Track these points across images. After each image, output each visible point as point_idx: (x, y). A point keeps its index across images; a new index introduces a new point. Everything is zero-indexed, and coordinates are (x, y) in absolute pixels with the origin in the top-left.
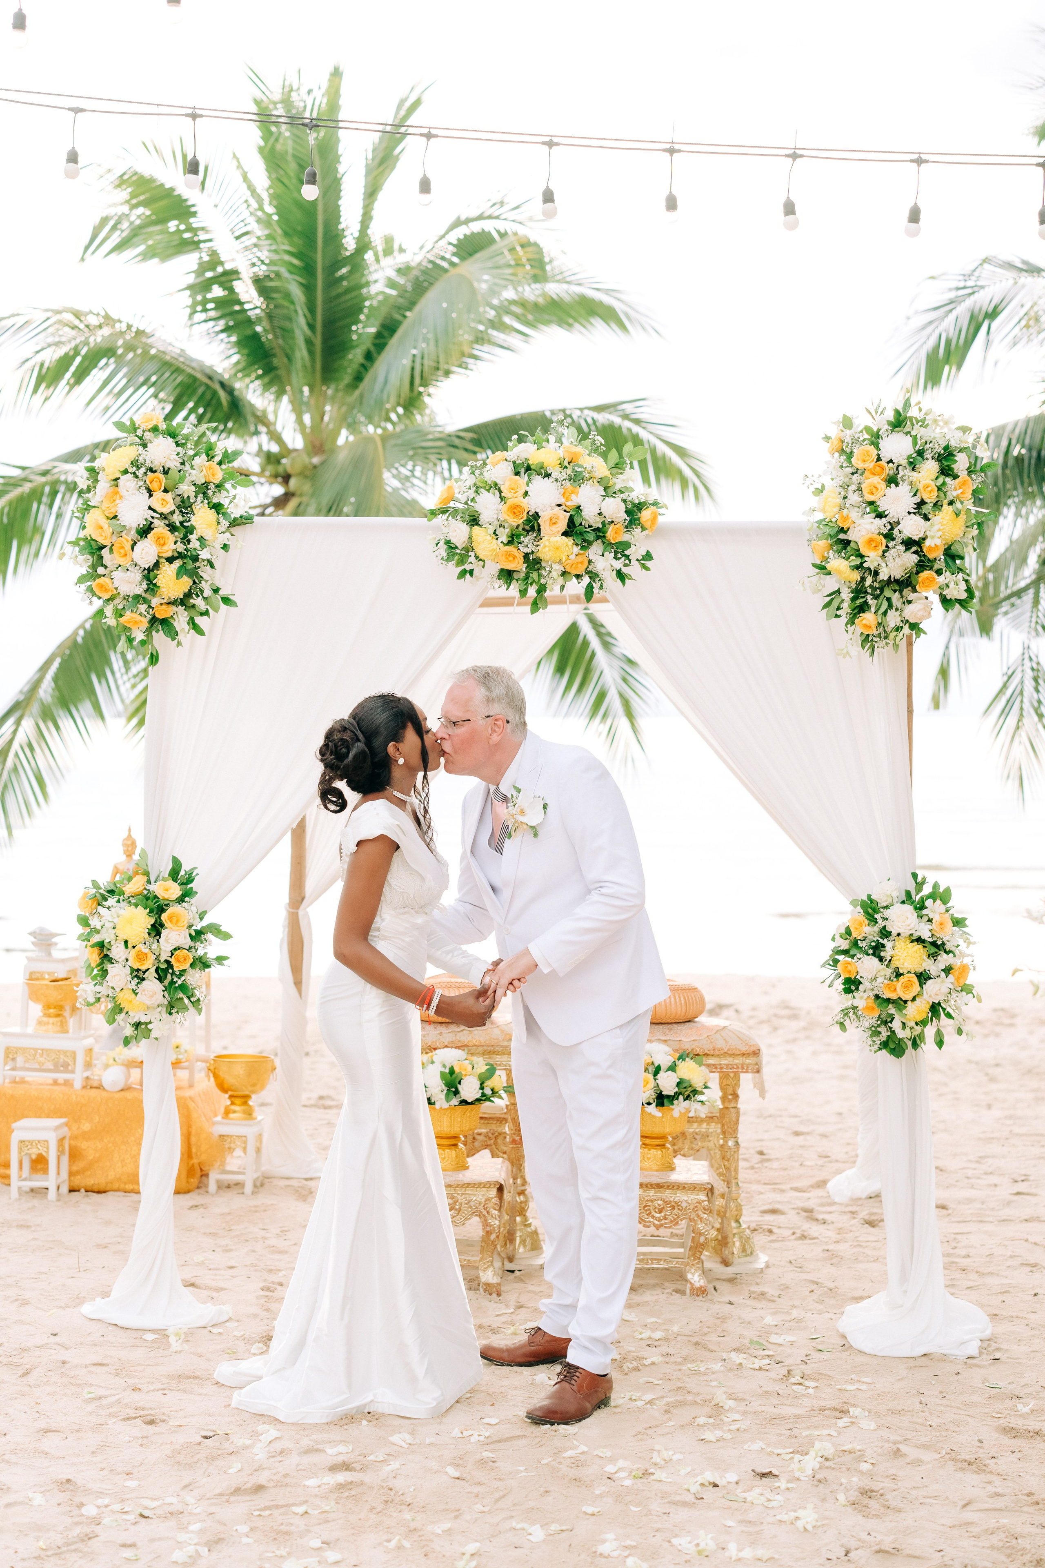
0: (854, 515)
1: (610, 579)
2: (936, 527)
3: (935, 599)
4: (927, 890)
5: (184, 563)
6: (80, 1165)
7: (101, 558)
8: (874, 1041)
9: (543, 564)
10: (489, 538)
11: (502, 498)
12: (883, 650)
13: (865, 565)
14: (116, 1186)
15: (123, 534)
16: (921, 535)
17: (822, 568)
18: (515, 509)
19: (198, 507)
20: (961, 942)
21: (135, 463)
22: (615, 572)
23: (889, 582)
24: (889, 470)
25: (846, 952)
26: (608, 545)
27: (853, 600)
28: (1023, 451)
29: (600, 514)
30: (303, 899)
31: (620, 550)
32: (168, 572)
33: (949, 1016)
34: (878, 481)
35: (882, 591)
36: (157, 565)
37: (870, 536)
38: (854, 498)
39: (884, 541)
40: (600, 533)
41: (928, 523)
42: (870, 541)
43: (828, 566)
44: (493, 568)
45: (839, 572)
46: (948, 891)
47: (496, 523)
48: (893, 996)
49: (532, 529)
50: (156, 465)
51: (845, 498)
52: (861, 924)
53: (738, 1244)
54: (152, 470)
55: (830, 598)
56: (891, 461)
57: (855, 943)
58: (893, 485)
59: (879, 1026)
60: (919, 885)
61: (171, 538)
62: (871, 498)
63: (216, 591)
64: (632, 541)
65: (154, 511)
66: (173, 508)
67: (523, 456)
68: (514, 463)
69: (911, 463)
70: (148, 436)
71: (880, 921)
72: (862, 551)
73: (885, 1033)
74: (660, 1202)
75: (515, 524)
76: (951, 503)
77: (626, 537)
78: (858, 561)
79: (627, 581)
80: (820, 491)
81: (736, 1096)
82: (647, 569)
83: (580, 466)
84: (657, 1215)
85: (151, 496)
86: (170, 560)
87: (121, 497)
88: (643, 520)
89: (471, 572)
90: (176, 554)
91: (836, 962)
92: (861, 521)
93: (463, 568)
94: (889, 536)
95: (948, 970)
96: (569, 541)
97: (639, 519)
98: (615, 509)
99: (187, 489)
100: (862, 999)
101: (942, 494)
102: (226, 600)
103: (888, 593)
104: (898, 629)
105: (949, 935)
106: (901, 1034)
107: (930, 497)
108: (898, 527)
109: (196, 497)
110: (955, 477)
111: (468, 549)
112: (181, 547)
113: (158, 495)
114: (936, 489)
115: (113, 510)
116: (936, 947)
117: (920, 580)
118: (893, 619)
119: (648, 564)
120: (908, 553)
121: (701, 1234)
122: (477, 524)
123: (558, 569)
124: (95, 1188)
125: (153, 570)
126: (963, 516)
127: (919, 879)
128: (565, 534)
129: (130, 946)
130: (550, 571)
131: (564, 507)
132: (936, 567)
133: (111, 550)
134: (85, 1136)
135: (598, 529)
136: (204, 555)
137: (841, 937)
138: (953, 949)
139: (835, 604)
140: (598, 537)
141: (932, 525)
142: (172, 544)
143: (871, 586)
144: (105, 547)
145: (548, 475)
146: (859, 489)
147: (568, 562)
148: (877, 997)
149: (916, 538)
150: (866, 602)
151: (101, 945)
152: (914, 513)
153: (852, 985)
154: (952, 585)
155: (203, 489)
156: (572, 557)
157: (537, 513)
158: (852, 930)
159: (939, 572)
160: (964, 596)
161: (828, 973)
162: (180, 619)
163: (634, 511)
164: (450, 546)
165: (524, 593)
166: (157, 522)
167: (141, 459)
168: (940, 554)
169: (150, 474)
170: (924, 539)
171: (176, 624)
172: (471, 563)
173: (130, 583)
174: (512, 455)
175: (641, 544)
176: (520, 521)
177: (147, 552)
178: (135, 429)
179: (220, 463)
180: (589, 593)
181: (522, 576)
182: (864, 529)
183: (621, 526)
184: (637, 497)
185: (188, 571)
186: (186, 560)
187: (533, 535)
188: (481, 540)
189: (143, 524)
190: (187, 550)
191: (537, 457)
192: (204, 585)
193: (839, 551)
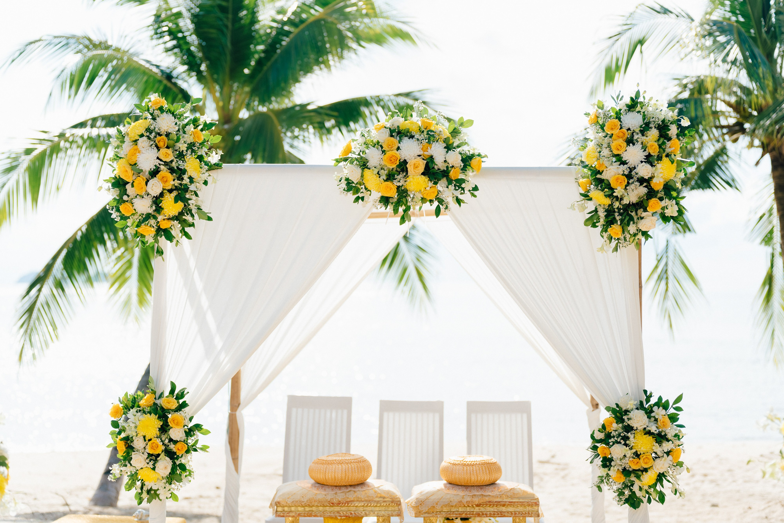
0: (606, 163)
1: (452, 203)
2: (659, 171)
3: (657, 216)
4: (653, 400)
5: (179, 193)
7: (125, 190)
8: (621, 499)
9: (409, 193)
10: (375, 176)
11: (383, 152)
12: (625, 247)
13: (615, 194)
15: (141, 175)
16: (650, 176)
17: (586, 196)
18: (392, 159)
19: (188, 158)
20: (676, 434)
21: (148, 130)
22: (455, 198)
23: (629, 205)
24: (628, 135)
25: (602, 441)
26: (449, 180)
27: (606, 216)
29: (445, 161)
31: (459, 184)
32: (169, 199)
33: (668, 481)
34: (621, 141)
35: (625, 211)
36: (162, 195)
37: (616, 176)
38: (606, 153)
39: (626, 179)
41: (654, 168)
42: (617, 179)
43: (591, 194)
44: (376, 195)
45: (597, 199)
46: (666, 402)
47: (379, 167)
48: (635, 468)
49: (403, 171)
50: (163, 131)
51: (600, 152)
52: (612, 423)
54: (159, 134)
55: (590, 215)
56: (629, 129)
57: (608, 436)
58: (631, 144)
59: (624, 488)
60: (648, 398)
61: (170, 177)
62: (617, 153)
63: (199, 210)
64: (465, 179)
65: (161, 160)
66: (173, 158)
67: (397, 125)
68: (390, 129)
69: (641, 130)
70: (157, 112)
71: (625, 421)
72: (612, 186)
73: (627, 492)
75: (391, 167)
76: (667, 156)
77: (461, 176)
78: (609, 192)
79: (462, 204)
80: (584, 148)
82: (475, 196)
83: (432, 131)
85: (159, 150)
86: (170, 191)
87: (139, 152)
88: (472, 166)
89: (363, 199)
90: (174, 188)
91: (595, 448)
92: (611, 167)
93: (357, 195)
94: (629, 176)
95: (668, 453)
96: (425, 179)
97: (469, 165)
98: (454, 159)
99: (182, 147)
100: (613, 471)
101: (661, 150)
102: (205, 216)
103: (628, 212)
104: (635, 235)
105: (670, 431)
106: (638, 494)
107: (654, 152)
108: (635, 171)
109: (187, 151)
110: (669, 139)
111: (361, 184)
112: (177, 183)
113: (163, 151)
114: (658, 147)
115: (134, 160)
116: (661, 438)
117: (649, 203)
118: (632, 228)
119: (476, 193)
120: (641, 187)
122: (367, 168)
123: (419, 196)
125: (159, 198)
126: (675, 164)
127: (648, 394)
128: (423, 174)
129: (147, 439)
130: (414, 198)
131: (422, 157)
132: (659, 195)
133: (133, 186)
135: (444, 171)
136: (192, 187)
137: (599, 431)
138: (671, 438)
139: (594, 219)
140: (444, 176)
141: (657, 169)
142: (172, 182)
143: (618, 208)
144: (128, 183)
145: (412, 137)
146: (609, 146)
147: (425, 192)
148: (624, 469)
149: (646, 177)
150: (615, 218)
151: (127, 439)
152: (645, 162)
153: (607, 462)
154: (669, 207)
155: (191, 146)
156: (428, 188)
157: (405, 160)
158: (606, 426)
159: (661, 199)
160: (675, 214)
161: (592, 454)
162: (176, 228)
163: (467, 160)
164: (349, 182)
165: (396, 211)
166: (162, 167)
167: (152, 128)
168: (661, 187)
169: (158, 137)
170: (651, 178)
171: (173, 232)
172: (363, 192)
173: (144, 206)
174: (389, 124)
175: (471, 179)
176: (394, 165)
177: (156, 186)
178: (148, 109)
179: (202, 130)
180: (438, 212)
181: (395, 201)
182: (613, 172)
183: (458, 169)
184: (468, 151)
185: (181, 198)
186: (180, 191)
187: (403, 174)
188: (369, 178)
189: (153, 168)
190: (181, 185)
191: (405, 126)
192: (191, 207)
193: (597, 186)
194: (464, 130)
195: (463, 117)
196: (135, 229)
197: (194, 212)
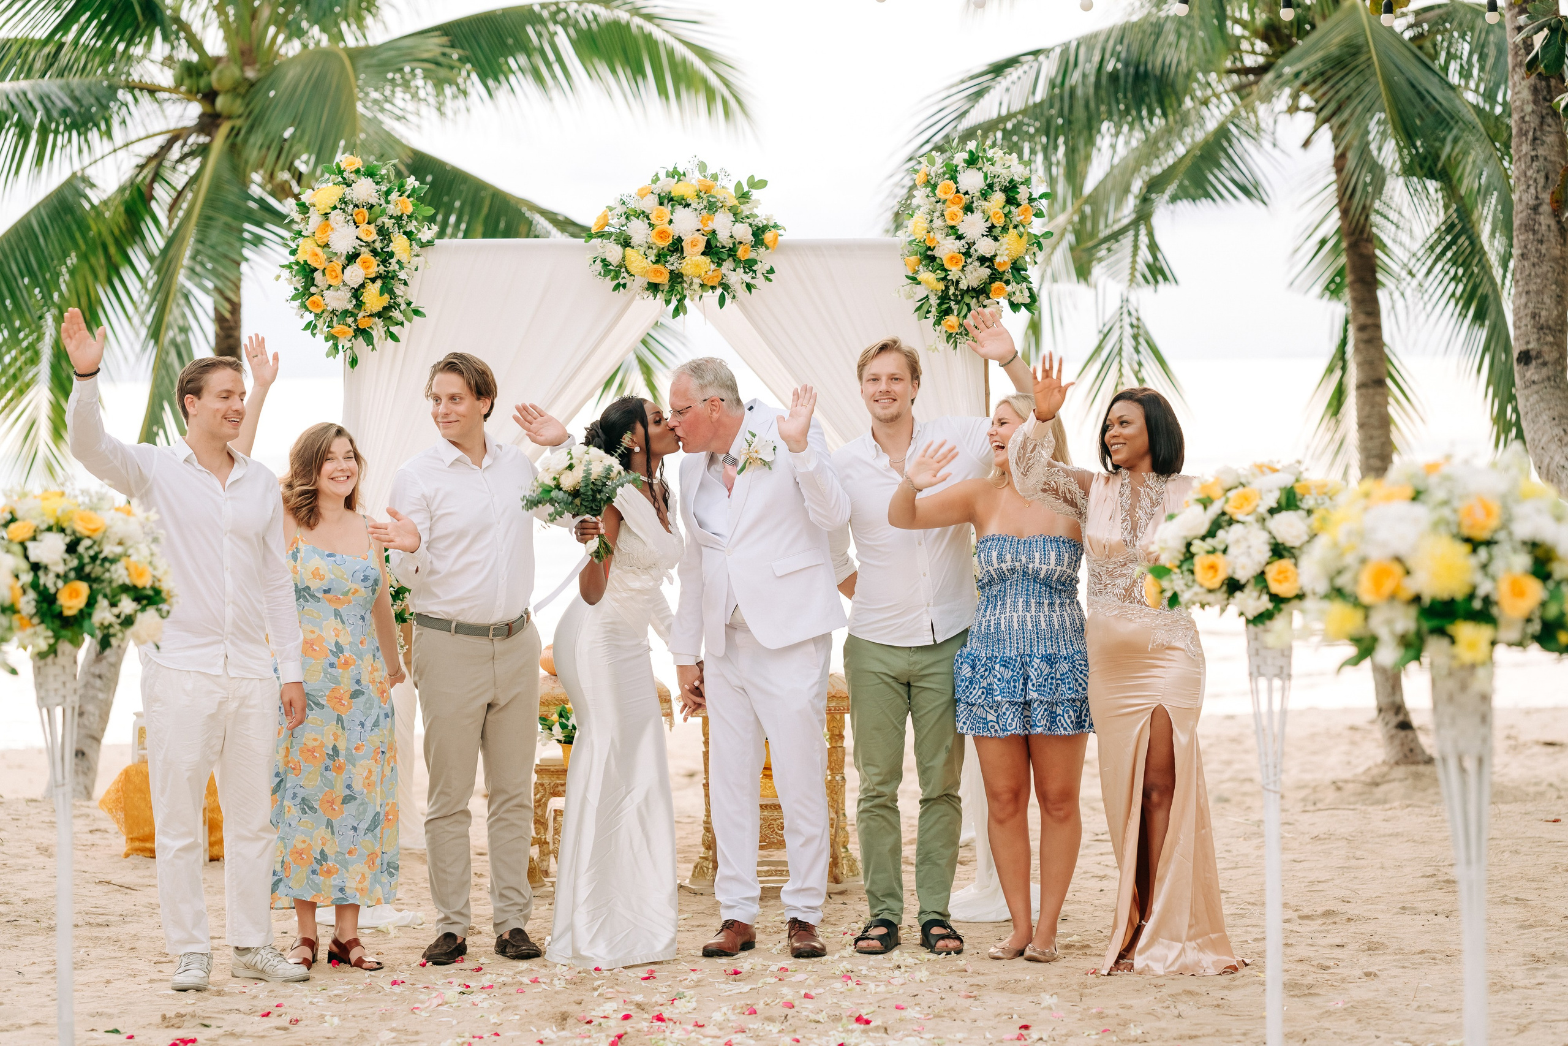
0: (939, 236)
1: (741, 291)
2: (1004, 247)
3: (1004, 303)
5: (384, 283)
7: (313, 279)
9: (685, 278)
10: (640, 257)
11: (650, 225)
12: (964, 344)
13: (948, 277)
15: (334, 259)
16: (993, 253)
17: (914, 279)
18: (662, 234)
19: (395, 236)
21: (343, 200)
22: (744, 284)
23: (968, 290)
24: (965, 200)
26: (737, 261)
27: (939, 305)
28: (1119, 66)
29: (731, 236)
31: (749, 265)
32: (373, 289)
34: (956, 209)
35: (962, 298)
36: (363, 286)
37: (951, 254)
38: (938, 223)
39: (963, 258)
40: (732, 252)
41: (998, 244)
42: (952, 258)
43: (919, 278)
44: (640, 281)
45: (927, 283)
47: (646, 246)
49: (676, 250)
50: (361, 202)
51: (931, 221)
53: (846, 866)
54: (356, 206)
55: (920, 303)
56: (966, 193)
58: (969, 213)
61: (374, 262)
62: (952, 223)
63: (409, 305)
64: (758, 258)
65: (361, 240)
66: (376, 237)
67: (667, 189)
68: (658, 194)
69: (983, 194)
70: (353, 176)
72: (946, 266)
75: (662, 246)
76: (1015, 227)
77: (752, 255)
78: (943, 275)
79: (753, 290)
80: (910, 216)
81: (842, 737)
82: (770, 280)
83: (713, 197)
85: (357, 227)
86: (373, 280)
87: (332, 229)
88: (766, 241)
89: (624, 286)
90: (378, 275)
92: (945, 242)
93: (617, 281)
94: (967, 254)
96: (707, 260)
97: (762, 240)
98: (743, 232)
99: (386, 221)
101: (1008, 220)
102: (416, 312)
103: (967, 299)
107: (999, 222)
108: (974, 247)
109: (393, 227)
110: (1018, 205)
111: (622, 265)
112: (382, 269)
114: (1003, 215)
115: (325, 240)
117: (992, 289)
118: (970, 321)
119: (771, 276)
120: (983, 268)
122: (629, 246)
123: (697, 281)
125: (359, 289)
126: (1025, 237)
128: (703, 254)
130: (691, 284)
131: (702, 232)
132: (1005, 278)
133: (324, 274)
135: (730, 249)
136: (402, 275)
139: (925, 308)
140: (730, 256)
141: (1001, 245)
142: (375, 268)
143: (954, 294)
144: (316, 270)
145: (688, 205)
146: (942, 216)
147: (706, 276)
149: (988, 256)
150: (950, 307)
152: (986, 236)
154: (1018, 293)
155: (399, 218)
156: (710, 273)
157: (680, 237)
159: (1007, 282)
160: (1028, 301)
162: (378, 329)
163: (758, 233)
164: (605, 263)
165: (668, 302)
166: (363, 250)
167: (348, 197)
168: (1007, 268)
169: (356, 209)
170: (995, 256)
171: (374, 333)
172: (625, 277)
173: (339, 300)
174: (657, 188)
175: (765, 259)
176: (666, 243)
177: (355, 274)
178: (341, 172)
179: (408, 197)
180: (722, 301)
181: (667, 288)
182: (947, 248)
183: (748, 246)
184: (760, 221)
185: (387, 289)
186: (387, 280)
187: (677, 255)
188: (633, 259)
189: (351, 251)
190: (388, 272)
191: (677, 189)
192: (399, 300)
193: (927, 266)
194: (755, 194)
195: (752, 176)
196: (326, 329)
197: (403, 307)
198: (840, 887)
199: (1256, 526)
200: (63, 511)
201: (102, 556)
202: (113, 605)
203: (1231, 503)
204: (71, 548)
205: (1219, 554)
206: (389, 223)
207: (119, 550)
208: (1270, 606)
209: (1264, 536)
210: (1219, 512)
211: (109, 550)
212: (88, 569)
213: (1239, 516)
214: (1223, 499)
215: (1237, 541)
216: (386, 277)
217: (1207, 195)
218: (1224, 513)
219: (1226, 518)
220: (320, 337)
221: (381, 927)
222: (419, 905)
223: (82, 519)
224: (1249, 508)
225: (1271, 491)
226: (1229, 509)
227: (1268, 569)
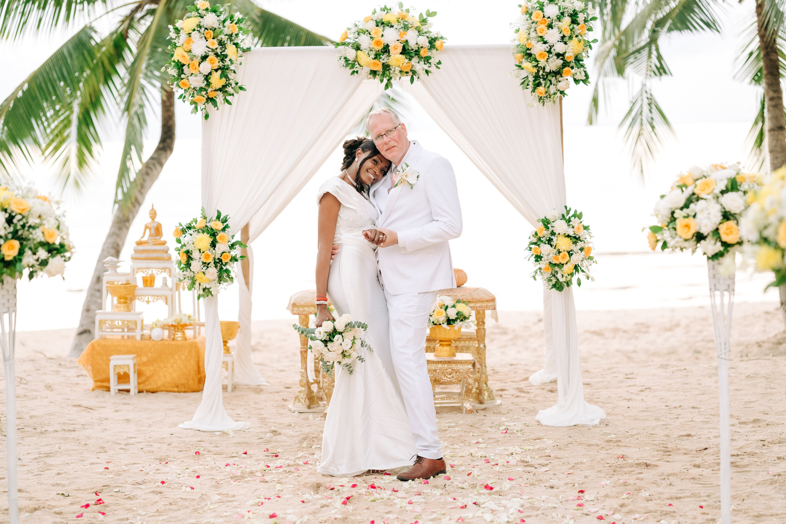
0: (534, 42)
1: (422, 74)
2: (570, 48)
3: (571, 80)
4: (571, 213)
5: (222, 72)
6: (143, 378)
7: (183, 70)
8: (549, 284)
9: (391, 68)
10: (366, 56)
11: (371, 38)
12: (548, 103)
13: (539, 65)
14: (162, 388)
15: (194, 59)
16: (564, 51)
17: (520, 66)
18: (378, 43)
19: (228, 45)
20: (587, 236)
21: (199, 26)
22: (425, 70)
23: (550, 73)
24: (548, 21)
25: (535, 244)
26: (420, 57)
27: (534, 81)
29: (417, 44)
30: (248, 239)
31: (427, 60)
32: (216, 76)
33: (583, 271)
34: (543, 27)
35: (547, 77)
36: (210, 73)
37: (541, 52)
38: (533, 34)
39: (547, 54)
40: (417, 52)
41: (566, 46)
42: (541, 54)
43: (523, 66)
44: (367, 70)
45: (527, 68)
46: (581, 213)
47: (369, 49)
48: (557, 262)
49: (386, 52)
50: (209, 26)
51: (529, 34)
52: (542, 230)
53: (486, 394)
54: (206, 29)
55: (523, 80)
56: (549, 18)
57: (539, 239)
58: (550, 29)
59: (551, 277)
60: (568, 212)
61: (217, 60)
62: (541, 35)
63: (237, 84)
64: (432, 56)
65: (209, 48)
66: (217, 46)
67: (380, 18)
68: (376, 20)
69: (558, 18)
70: (204, 12)
71: (550, 228)
72: (538, 59)
73: (554, 280)
74: (450, 370)
75: (378, 50)
76: (577, 36)
77: (429, 54)
78: (536, 64)
79: (429, 74)
80: (517, 31)
81: (484, 323)
82: (439, 68)
83: (407, 21)
84: (449, 376)
85: (207, 41)
86: (216, 70)
87: (193, 42)
88: (436, 46)
89: (357, 72)
90: (219, 68)
91: (531, 249)
92: (537, 45)
93: (353, 70)
94: (549, 52)
95: (582, 249)
96: (403, 57)
97: (434, 45)
98: (424, 41)
99: (223, 37)
100: (543, 264)
101: (572, 32)
102: (241, 88)
103: (550, 77)
104: (555, 94)
105: (582, 233)
106: (561, 280)
107: (568, 34)
108: (553, 48)
109: (227, 40)
110: (578, 24)
111: (356, 61)
112: (221, 64)
114: (570, 30)
115: (189, 48)
116: (576, 239)
117: (564, 72)
118: (552, 89)
119: (439, 66)
120: (558, 59)
121: (470, 384)
122: (359, 50)
123: (398, 69)
124: (151, 390)
125: (208, 76)
126: (582, 42)
127: (568, 209)
128: (401, 53)
129: (202, 252)
130: (394, 71)
131: (400, 41)
132: (571, 65)
133: (188, 67)
134: (145, 364)
135: (416, 51)
136: (232, 67)
137: (533, 236)
138: (584, 240)
140: (416, 54)
141: (569, 47)
142: (217, 63)
143: (542, 75)
144: (184, 65)
145: (392, 26)
146: (535, 30)
147: (402, 66)
148: (550, 263)
149: (561, 53)
150: (540, 82)
151: (188, 252)
152: (560, 41)
153: (538, 258)
154: (578, 74)
155: (230, 36)
156: (405, 64)
157: (388, 44)
158: (538, 233)
159: (572, 68)
160: (584, 78)
161: (529, 253)
162: (220, 98)
163: (432, 41)
164: (346, 60)
165: (382, 81)
166: (210, 53)
167: (202, 24)
168: (572, 59)
169: (206, 30)
170: (565, 53)
171: (218, 100)
172: (357, 68)
173: (197, 82)
174: (375, 17)
175: (436, 57)
176: (380, 48)
177: (206, 67)
178: (197, 10)
179: (236, 24)
180: (412, 81)
181: (381, 73)
182: (538, 49)
183: (426, 49)
184: (433, 35)
185: (224, 75)
186: (224, 70)
187: (386, 54)
188: (361, 57)
189: (204, 54)
190: (224, 66)
191: (386, 18)
192: (231, 81)
193: (527, 59)
194: (430, 20)
195: (428, 10)
196: (190, 98)
197: (233, 85)
198: (483, 406)
199: (713, 202)
200: (4, 198)
201: (27, 225)
202: (34, 254)
203: (698, 187)
204: (10, 221)
205: (691, 218)
206: (225, 38)
207: (38, 221)
208: (722, 249)
209: (718, 207)
210: (691, 193)
211: (32, 221)
212: (20, 233)
213: (703, 195)
214: (693, 186)
215: (702, 210)
216: (223, 68)
217: (688, 28)
218: (694, 194)
219: (695, 196)
220: (188, 103)
221: (226, 431)
222: (249, 417)
223: (16, 203)
224: (709, 191)
225: (722, 180)
226: (697, 191)
227: (720, 227)
